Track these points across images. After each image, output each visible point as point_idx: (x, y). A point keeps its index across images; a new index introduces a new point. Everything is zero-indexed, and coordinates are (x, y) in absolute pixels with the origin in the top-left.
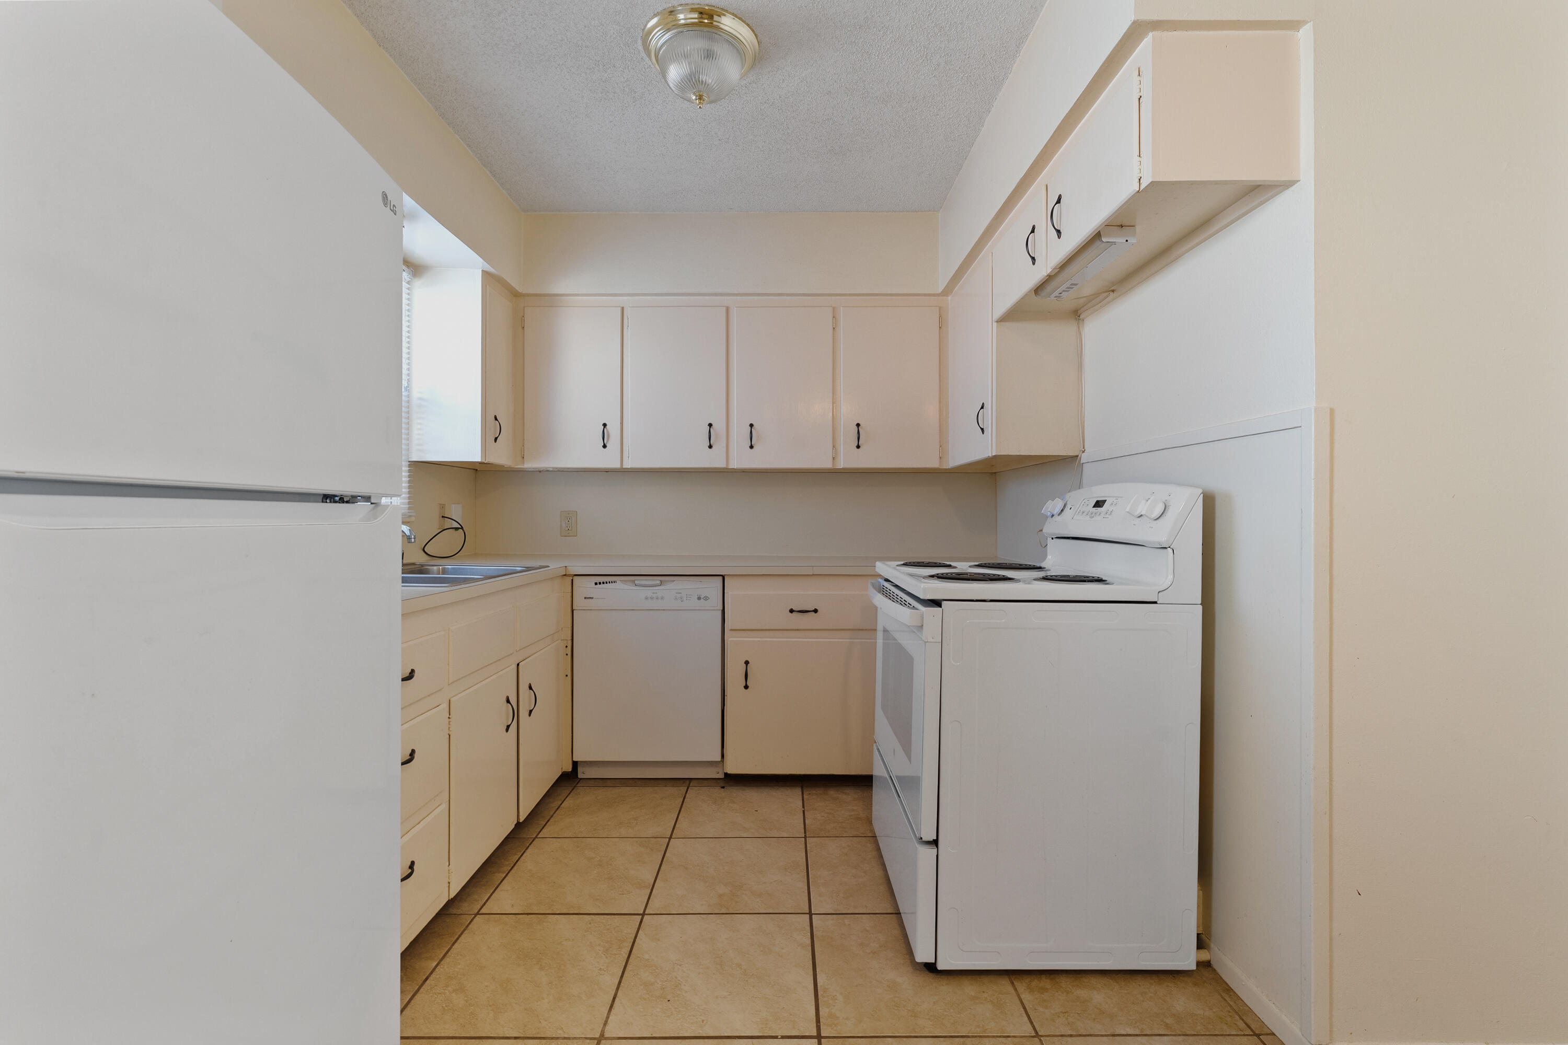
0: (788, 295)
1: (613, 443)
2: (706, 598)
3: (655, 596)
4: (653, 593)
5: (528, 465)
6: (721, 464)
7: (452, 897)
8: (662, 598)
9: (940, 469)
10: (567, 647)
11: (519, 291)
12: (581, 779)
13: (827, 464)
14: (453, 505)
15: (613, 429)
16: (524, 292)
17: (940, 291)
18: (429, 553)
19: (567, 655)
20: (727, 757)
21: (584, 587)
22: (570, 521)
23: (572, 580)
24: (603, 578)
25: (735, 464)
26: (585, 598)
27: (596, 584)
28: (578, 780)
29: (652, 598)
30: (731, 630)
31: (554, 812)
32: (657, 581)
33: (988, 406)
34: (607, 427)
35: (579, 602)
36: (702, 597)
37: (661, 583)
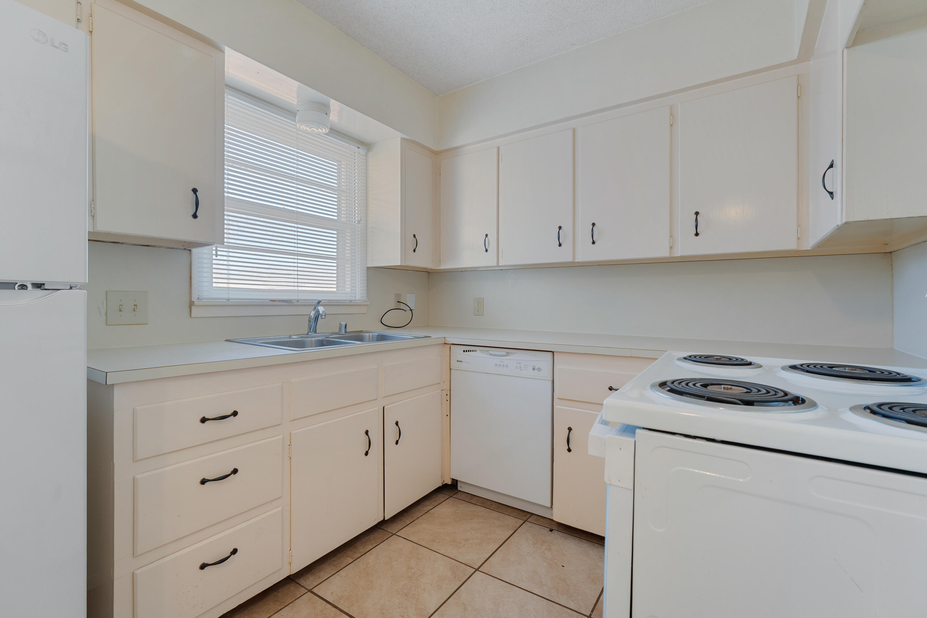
0: (626, 105)
1: (492, 248)
2: (539, 369)
3: (501, 363)
4: (501, 361)
5: (443, 267)
6: (568, 258)
7: (293, 573)
8: (507, 366)
9: (798, 251)
10: (447, 395)
11: (435, 150)
12: (460, 491)
13: (663, 252)
14: (408, 295)
15: (492, 238)
16: (438, 150)
17: (795, 57)
18: (384, 323)
19: (447, 400)
20: (554, 507)
21: (458, 352)
22: (479, 305)
23: (450, 347)
24: (469, 348)
25: (580, 258)
26: (457, 361)
27: (464, 351)
28: (458, 491)
29: (500, 365)
30: (558, 398)
31: (422, 514)
32: (504, 352)
33: (837, 164)
34: (488, 236)
35: (454, 364)
36: (536, 368)
37: (508, 354)
